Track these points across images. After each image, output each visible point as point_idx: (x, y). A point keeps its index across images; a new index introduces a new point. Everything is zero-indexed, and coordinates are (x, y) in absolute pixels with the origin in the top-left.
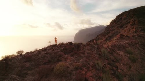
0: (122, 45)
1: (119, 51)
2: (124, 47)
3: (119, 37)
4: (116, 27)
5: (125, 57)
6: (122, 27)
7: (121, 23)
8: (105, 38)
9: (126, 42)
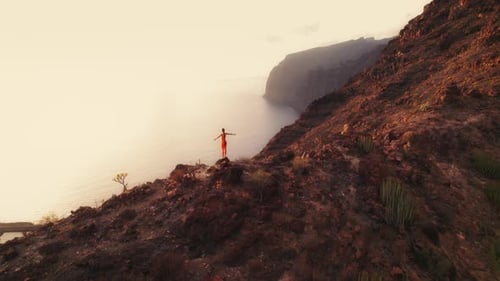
0: (456, 134)
1: (440, 162)
2: (464, 145)
3: (442, 98)
4: (423, 47)
5: (468, 190)
6: (444, 47)
7: (443, 31)
8: (380, 90)
9: (473, 119)
